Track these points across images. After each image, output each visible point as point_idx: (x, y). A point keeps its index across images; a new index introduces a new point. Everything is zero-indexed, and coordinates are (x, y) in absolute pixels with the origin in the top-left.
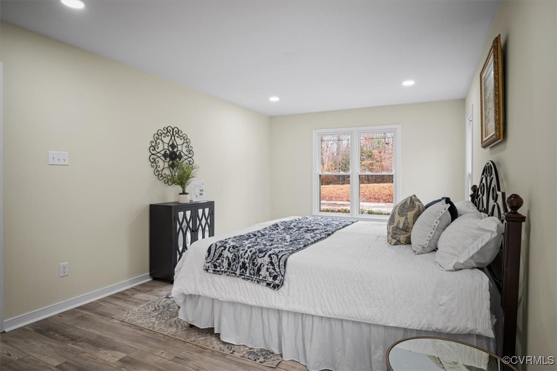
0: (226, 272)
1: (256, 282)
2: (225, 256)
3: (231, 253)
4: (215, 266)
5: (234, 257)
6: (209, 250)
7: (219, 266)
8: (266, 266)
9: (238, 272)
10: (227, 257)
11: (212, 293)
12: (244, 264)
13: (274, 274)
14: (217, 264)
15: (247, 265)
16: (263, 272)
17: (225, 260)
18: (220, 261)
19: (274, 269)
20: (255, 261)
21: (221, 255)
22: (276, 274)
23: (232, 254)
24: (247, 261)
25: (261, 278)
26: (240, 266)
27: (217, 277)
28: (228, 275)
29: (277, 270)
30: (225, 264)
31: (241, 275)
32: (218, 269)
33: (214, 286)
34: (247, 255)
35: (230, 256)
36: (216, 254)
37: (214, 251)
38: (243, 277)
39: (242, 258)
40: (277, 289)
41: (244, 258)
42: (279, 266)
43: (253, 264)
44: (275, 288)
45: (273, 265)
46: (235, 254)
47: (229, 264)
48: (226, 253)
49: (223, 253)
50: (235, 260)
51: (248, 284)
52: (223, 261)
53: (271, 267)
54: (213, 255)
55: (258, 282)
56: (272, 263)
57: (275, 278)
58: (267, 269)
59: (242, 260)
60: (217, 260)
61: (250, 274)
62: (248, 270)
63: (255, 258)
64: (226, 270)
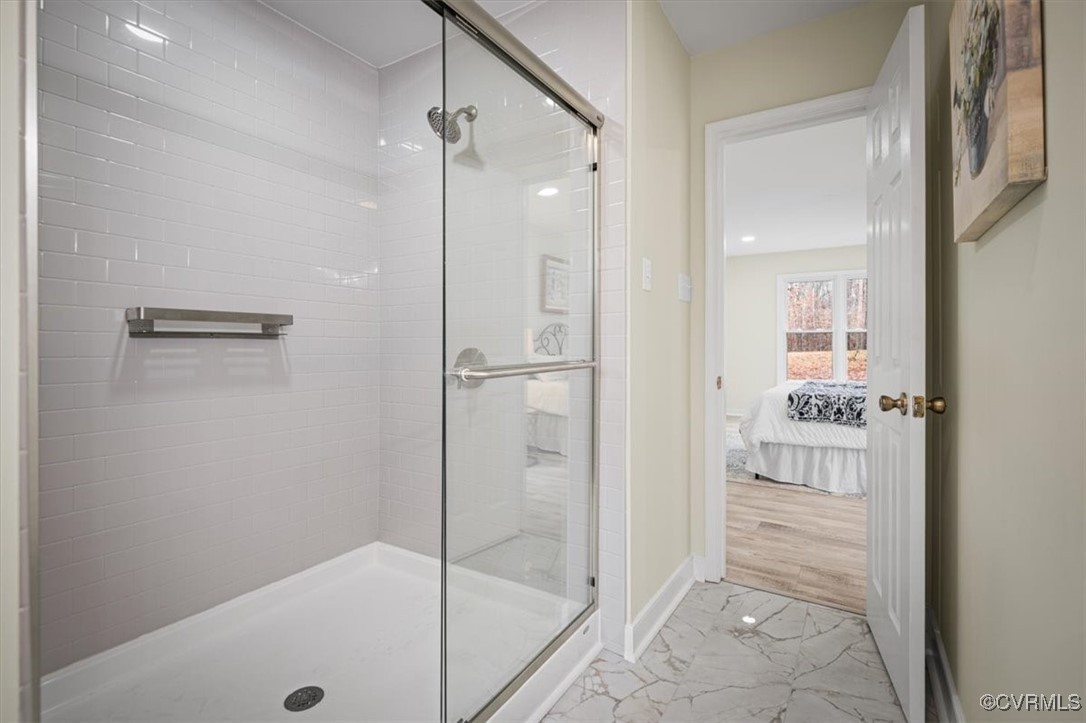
1: (855, 426)
2: (813, 403)
3: (820, 400)
4: (801, 414)
5: (825, 404)
6: (791, 398)
9: (832, 418)
10: (817, 404)
12: (839, 410)
14: (803, 411)
15: (843, 410)
17: (813, 408)
18: (807, 408)
20: (853, 407)
21: (807, 403)
23: (822, 402)
24: (842, 407)
25: (862, 421)
26: (835, 412)
27: (803, 425)
28: (818, 421)
30: (815, 411)
31: (835, 420)
32: (806, 416)
33: (800, 434)
34: (841, 402)
35: (820, 403)
36: (800, 402)
37: (797, 400)
38: (839, 422)
39: (835, 404)
41: (839, 405)
43: (852, 409)
46: (825, 402)
47: (820, 411)
48: (813, 401)
49: (809, 401)
50: (827, 407)
51: (845, 428)
52: (811, 409)
54: (796, 404)
55: (858, 426)
59: (837, 406)
60: (802, 407)
61: (848, 419)
62: (845, 415)
64: (816, 417)
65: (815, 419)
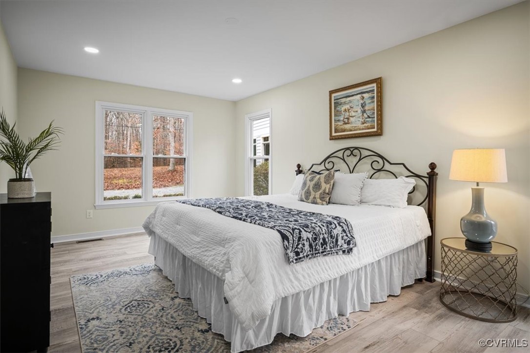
0: (309, 255)
1: (335, 253)
2: (305, 238)
3: (310, 232)
4: (297, 254)
5: (314, 236)
7: (302, 252)
8: (341, 235)
9: (320, 250)
10: (308, 238)
11: (296, 288)
12: (324, 239)
13: (347, 240)
14: (299, 250)
15: (327, 240)
16: (340, 242)
17: (305, 243)
18: (300, 246)
19: (347, 236)
20: (332, 234)
21: (300, 238)
22: (349, 239)
23: (312, 233)
24: (326, 236)
25: (339, 248)
26: (321, 243)
27: (300, 267)
28: (310, 258)
29: (349, 235)
30: (307, 247)
31: (322, 252)
32: (301, 255)
33: (297, 279)
35: (310, 236)
36: (294, 239)
37: (291, 236)
38: (325, 253)
39: (320, 234)
40: (351, 253)
41: (323, 234)
42: (349, 231)
43: (331, 237)
44: (349, 253)
45: (346, 233)
46: (314, 233)
47: (311, 246)
49: (302, 235)
50: (316, 239)
51: (329, 259)
52: (303, 245)
53: (345, 234)
54: (292, 242)
55: (337, 253)
56: (344, 231)
57: (349, 243)
58: (342, 237)
59: (321, 236)
60: (297, 246)
61: (331, 248)
62: (328, 245)
63: (331, 230)
64: (309, 253)
65: (307, 256)
